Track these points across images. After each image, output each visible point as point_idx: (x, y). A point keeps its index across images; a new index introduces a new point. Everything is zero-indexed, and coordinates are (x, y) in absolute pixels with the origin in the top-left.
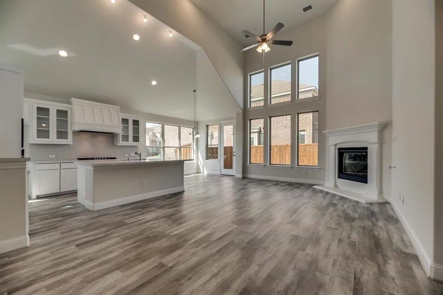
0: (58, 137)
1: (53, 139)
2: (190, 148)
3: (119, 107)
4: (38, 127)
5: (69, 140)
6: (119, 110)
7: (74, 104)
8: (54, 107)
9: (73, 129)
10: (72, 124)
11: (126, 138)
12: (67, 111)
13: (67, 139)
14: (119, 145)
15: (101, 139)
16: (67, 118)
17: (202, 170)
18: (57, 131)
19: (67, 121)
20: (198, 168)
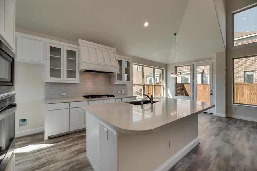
0: (68, 76)
1: (63, 78)
3: (115, 49)
4: (50, 67)
5: (77, 80)
6: (115, 52)
7: (81, 44)
8: (64, 47)
9: (80, 69)
10: (79, 64)
11: (120, 77)
12: (75, 52)
13: (75, 78)
14: (115, 83)
15: (101, 78)
16: (75, 58)
18: (67, 71)
19: (75, 61)
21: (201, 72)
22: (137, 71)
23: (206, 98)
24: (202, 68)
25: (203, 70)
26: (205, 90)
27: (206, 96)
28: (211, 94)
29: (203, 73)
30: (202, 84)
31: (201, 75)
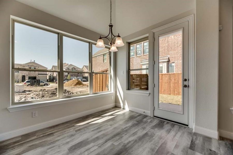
2: (106, 74)
17: (122, 105)
20: (116, 100)
21: (167, 60)
22: (103, 62)
23: (172, 90)
24: (167, 56)
25: (169, 58)
26: (171, 80)
27: (172, 87)
28: (185, 86)
29: (168, 62)
30: (167, 73)
31: (167, 64)
